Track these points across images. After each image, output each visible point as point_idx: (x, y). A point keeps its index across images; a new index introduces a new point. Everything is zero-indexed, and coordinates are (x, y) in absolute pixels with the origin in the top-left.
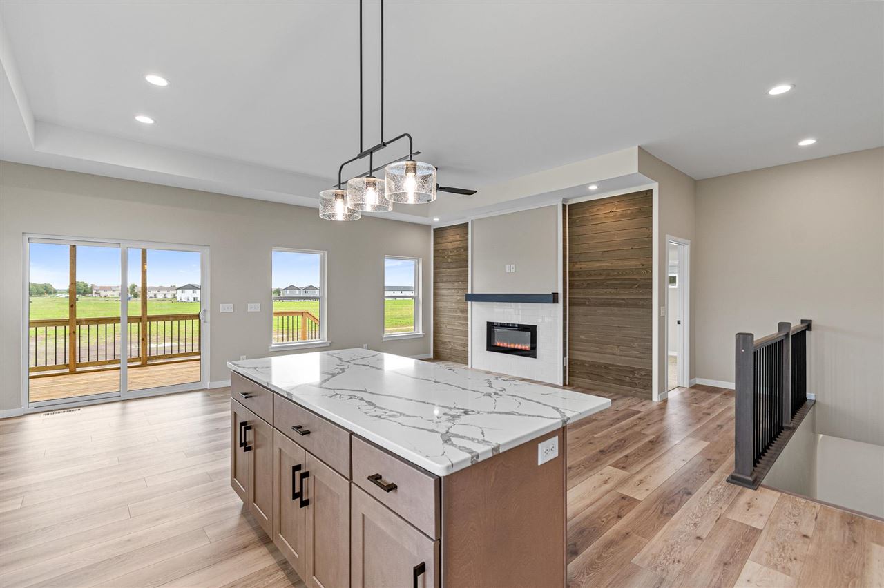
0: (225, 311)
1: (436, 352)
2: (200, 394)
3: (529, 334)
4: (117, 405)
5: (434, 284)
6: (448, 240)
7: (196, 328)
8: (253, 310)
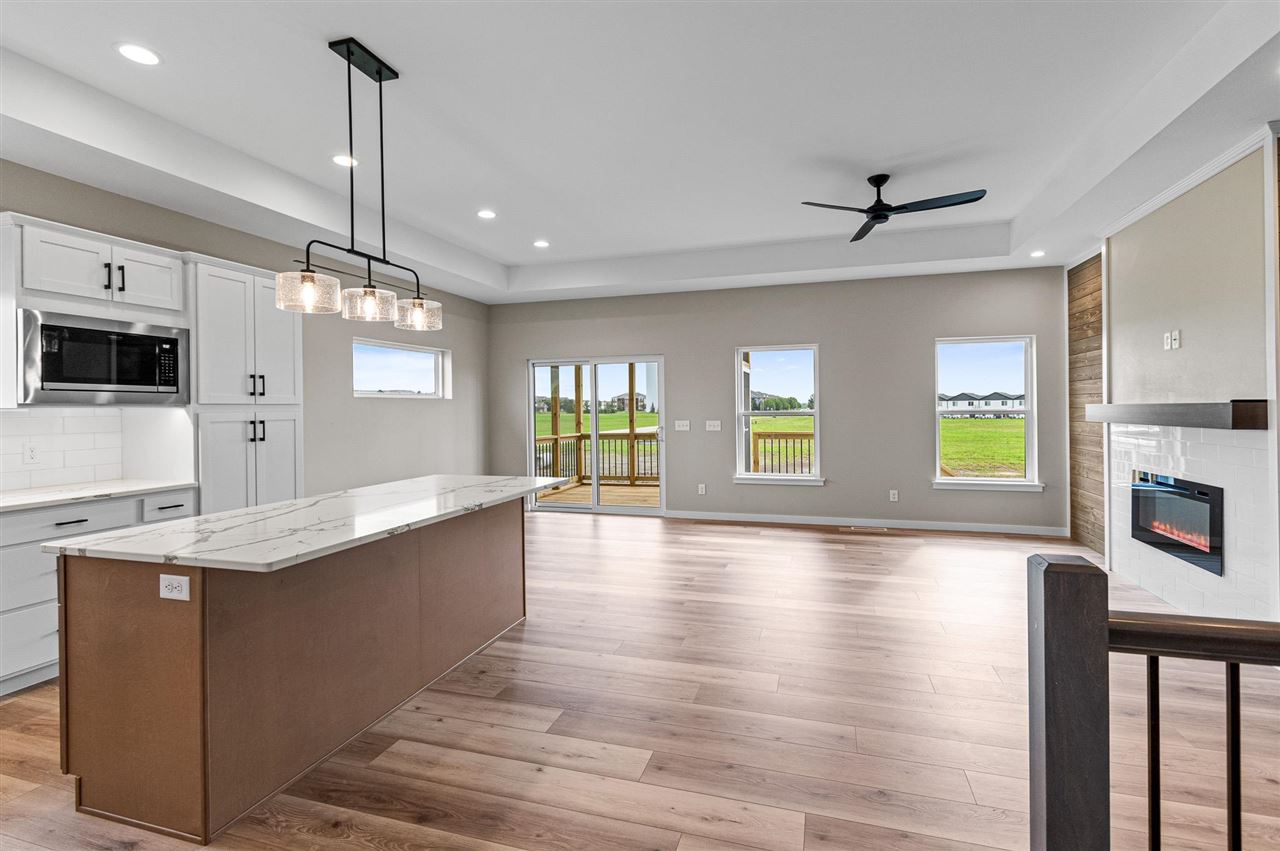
0: (681, 429)
1: (1074, 527)
2: (658, 521)
3: (1205, 508)
4: (590, 517)
5: (1070, 385)
6: (1087, 291)
7: (654, 448)
8: (712, 429)
